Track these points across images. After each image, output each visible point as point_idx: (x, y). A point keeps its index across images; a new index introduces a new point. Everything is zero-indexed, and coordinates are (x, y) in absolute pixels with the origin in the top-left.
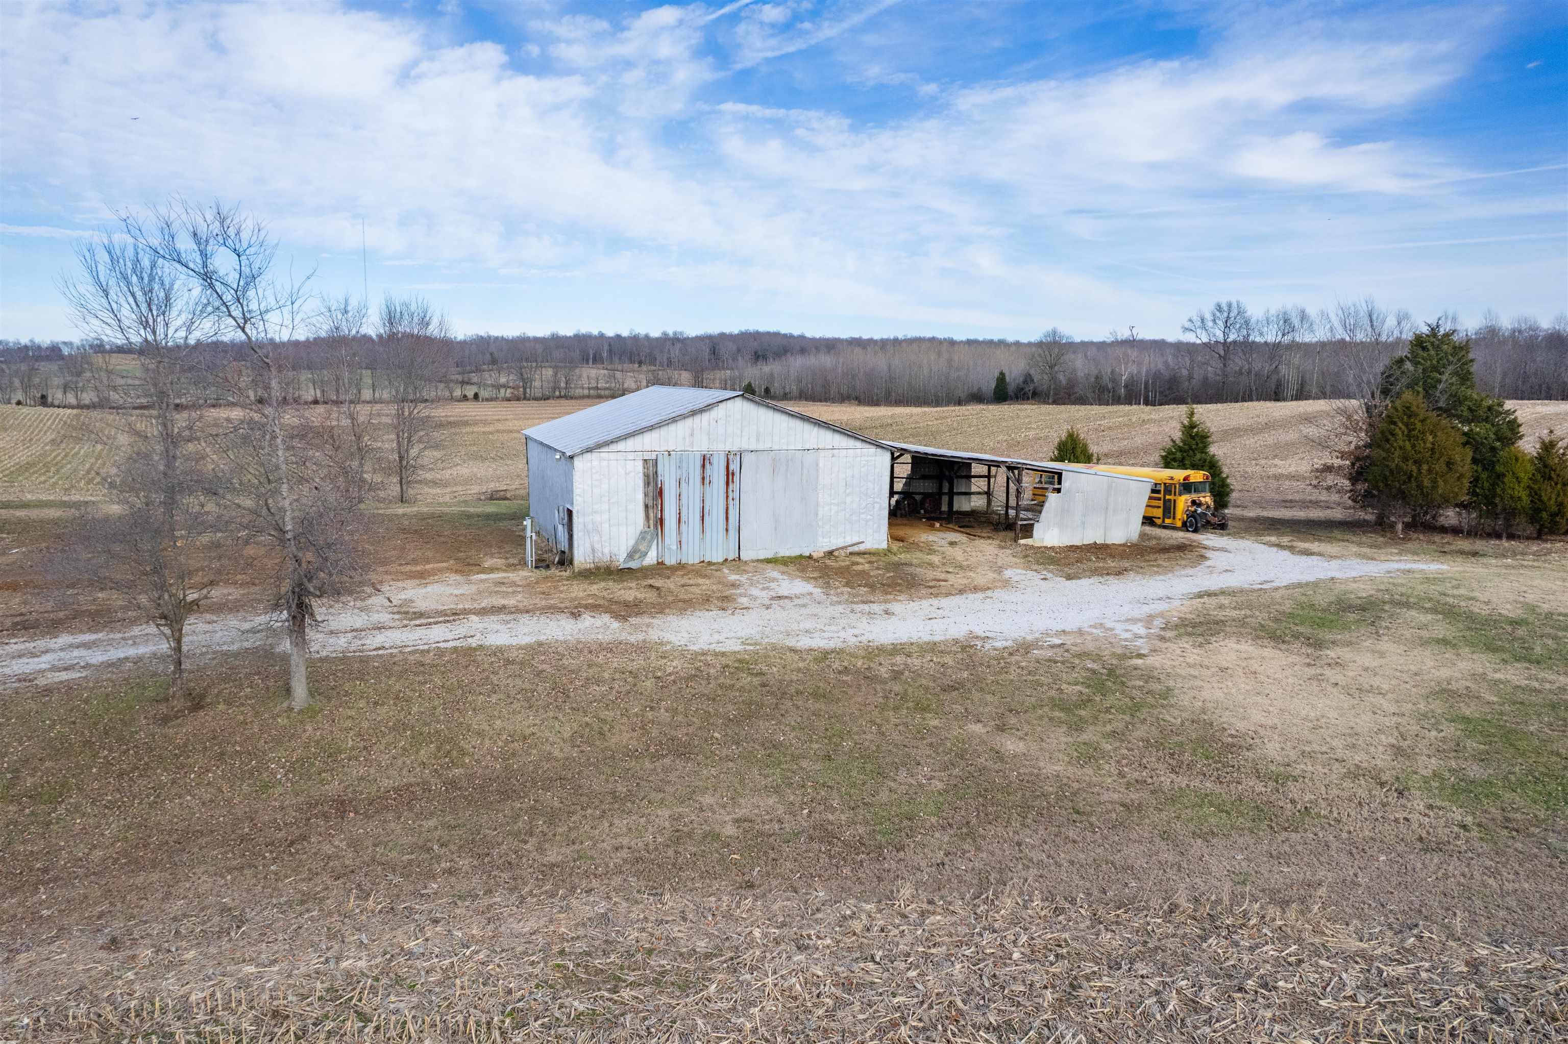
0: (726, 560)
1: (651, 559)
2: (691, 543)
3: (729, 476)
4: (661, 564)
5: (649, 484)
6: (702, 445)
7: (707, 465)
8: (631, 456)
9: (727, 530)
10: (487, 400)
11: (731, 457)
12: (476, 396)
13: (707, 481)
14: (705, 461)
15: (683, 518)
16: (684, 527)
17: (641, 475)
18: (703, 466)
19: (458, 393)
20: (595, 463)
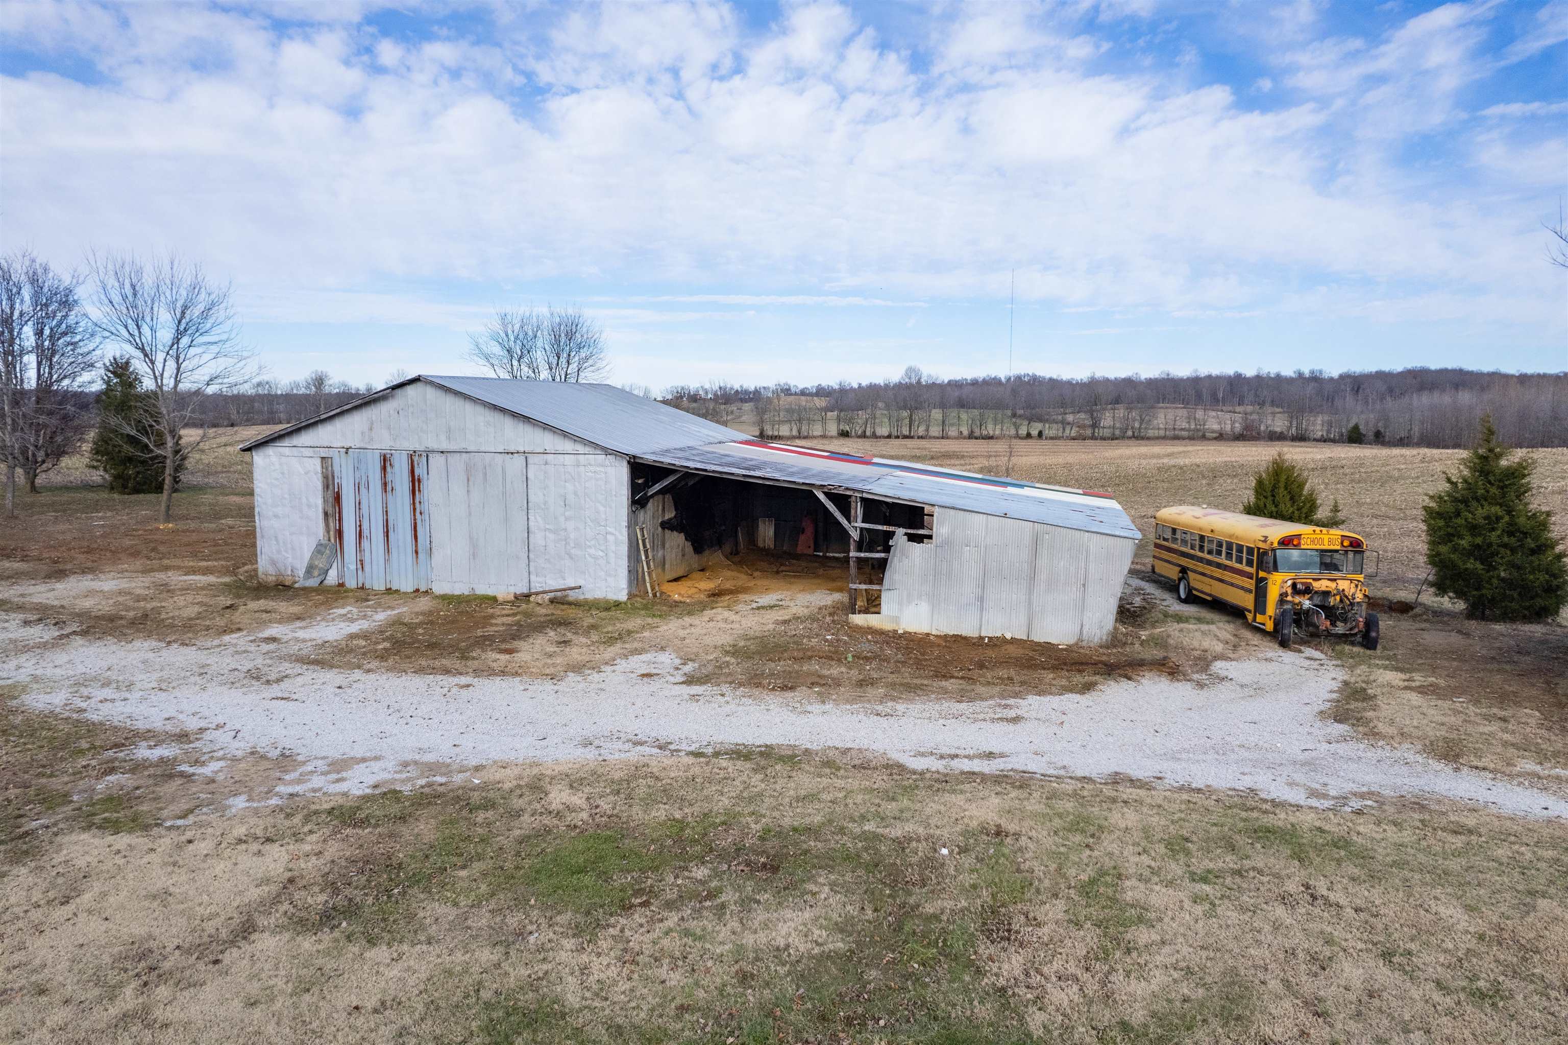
0: (417, 590)
1: (332, 578)
2: (374, 563)
3: (415, 483)
4: (341, 585)
5: (328, 487)
6: (384, 442)
7: (389, 469)
8: (308, 451)
9: (417, 552)
10: (1052, 438)
11: (416, 459)
12: (1040, 434)
13: (389, 488)
14: (385, 462)
15: (366, 532)
16: (365, 544)
17: (320, 475)
18: (384, 468)
19: (1023, 431)
20: (274, 459)
